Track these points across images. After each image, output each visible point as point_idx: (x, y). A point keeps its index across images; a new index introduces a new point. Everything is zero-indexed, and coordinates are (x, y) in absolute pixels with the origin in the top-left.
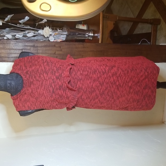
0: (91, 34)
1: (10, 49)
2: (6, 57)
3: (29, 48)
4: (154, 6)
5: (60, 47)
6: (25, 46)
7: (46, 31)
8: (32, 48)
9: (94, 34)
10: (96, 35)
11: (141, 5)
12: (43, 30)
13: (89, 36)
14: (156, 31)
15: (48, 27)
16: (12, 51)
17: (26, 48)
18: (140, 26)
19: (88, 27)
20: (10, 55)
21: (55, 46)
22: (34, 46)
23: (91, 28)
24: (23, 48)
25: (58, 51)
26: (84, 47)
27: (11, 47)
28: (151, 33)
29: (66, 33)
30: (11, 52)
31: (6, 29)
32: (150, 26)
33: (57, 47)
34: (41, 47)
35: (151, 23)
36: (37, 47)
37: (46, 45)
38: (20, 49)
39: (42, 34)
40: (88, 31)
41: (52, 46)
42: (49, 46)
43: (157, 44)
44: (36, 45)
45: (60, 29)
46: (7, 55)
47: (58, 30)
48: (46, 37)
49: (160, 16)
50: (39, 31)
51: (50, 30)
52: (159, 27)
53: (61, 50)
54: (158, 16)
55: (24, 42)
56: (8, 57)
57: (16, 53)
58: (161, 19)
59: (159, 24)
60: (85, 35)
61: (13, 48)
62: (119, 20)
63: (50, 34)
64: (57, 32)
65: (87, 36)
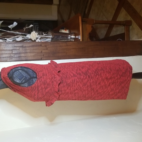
0: (73, 37)
3: (18, 48)
4: (124, 10)
5: (46, 46)
6: (14, 47)
7: (33, 35)
8: (21, 49)
9: (75, 36)
10: (77, 37)
11: (114, 12)
12: (30, 34)
14: (128, 31)
15: (35, 31)
16: (3, 52)
18: (114, 29)
19: (70, 32)
20: (2, 55)
21: (41, 45)
22: (22, 47)
23: (72, 32)
24: (13, 49)
25: (44, 49)
26: (67, 46)
27: (2, 49)
28: (124, 34)
29: (51, 37)
30: (2, 53)
32: (123, 27)
33: (43, 46)
34: (29, 47)
35: (124, 25)
36: (25, 47)
37: (33, 45)
38: (10, 50)
40: (70, 34)
41: (39, 46)
42: (36, 46)
43: (131, 40)
44: (24, 45)
45: (45, 34)
47: (44, 34)
48: (33, 40)
49: (131, 18)
52: (131, 27)
53: (47, 49)
54: (129, 18)
55: (14, 43)
57: (7, 54)
58: (132, 20)
59: (131, 25)
60: (67, 37)
61: (4, 49)
62: (96, 23)
63: (37, 38)
64: (43, 36)
65: (70, 38)
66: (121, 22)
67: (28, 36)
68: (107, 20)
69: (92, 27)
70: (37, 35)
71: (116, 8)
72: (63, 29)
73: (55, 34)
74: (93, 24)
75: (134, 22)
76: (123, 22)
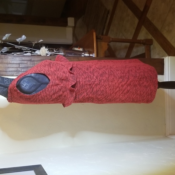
0: (87, 55)
1: (7, 64)
2: (4, 71)
3: (26, 62)
4: (145, 29)
6: (22, 60)
7: (42, 50)
8: (29, 63)
9: (89, 54)
10: (91, 55)
11: (134, 31)
12: (40, 50)
13: (85, 56)
14: (149, 50)
15: (45, 47)
16: (10, 65)
17: (23, 62)
18: (135, 50)
19: (84, 49)
20: (8, 69)
22: (30, 60)
23: (86, 50)
24: (21, 62)
27: (8, 62)
28: (145, 53)
29: (62, 54)
30: (8, 66)
31: (4, 48)
34: (38, 61)
35: (144, 44)
36: (34, 61)
37: (42, 59)
38: (17, 64)
39: (39, 54)
40: (84, 51)
44: (32, 59)
46: (4, 69)
47: (54, 50)
48: (43, 56)
49: (152, 37)
50: (36, 52)
51: (47, 49)
52: (152, 46)
54: (150, 37)
55: (21, 57)
56: (6, 71)
57: (13, 67)
58: (153, 39)
59: (152, 44)
60: (81, 55)
61: (11, 62)
62: (112, 41)
63: (47, 54)
64: (53, 53)
65: (83, 56)
66: (140, 40)
67: (38, 52)
68: (125, 38)
69: (108, 45)
70: (47, 51)
71: (136, 27)
72: (77, 47)
73: (66, 51)
74: (109, 42)
75: (155, 40)
76: (143, 40)
